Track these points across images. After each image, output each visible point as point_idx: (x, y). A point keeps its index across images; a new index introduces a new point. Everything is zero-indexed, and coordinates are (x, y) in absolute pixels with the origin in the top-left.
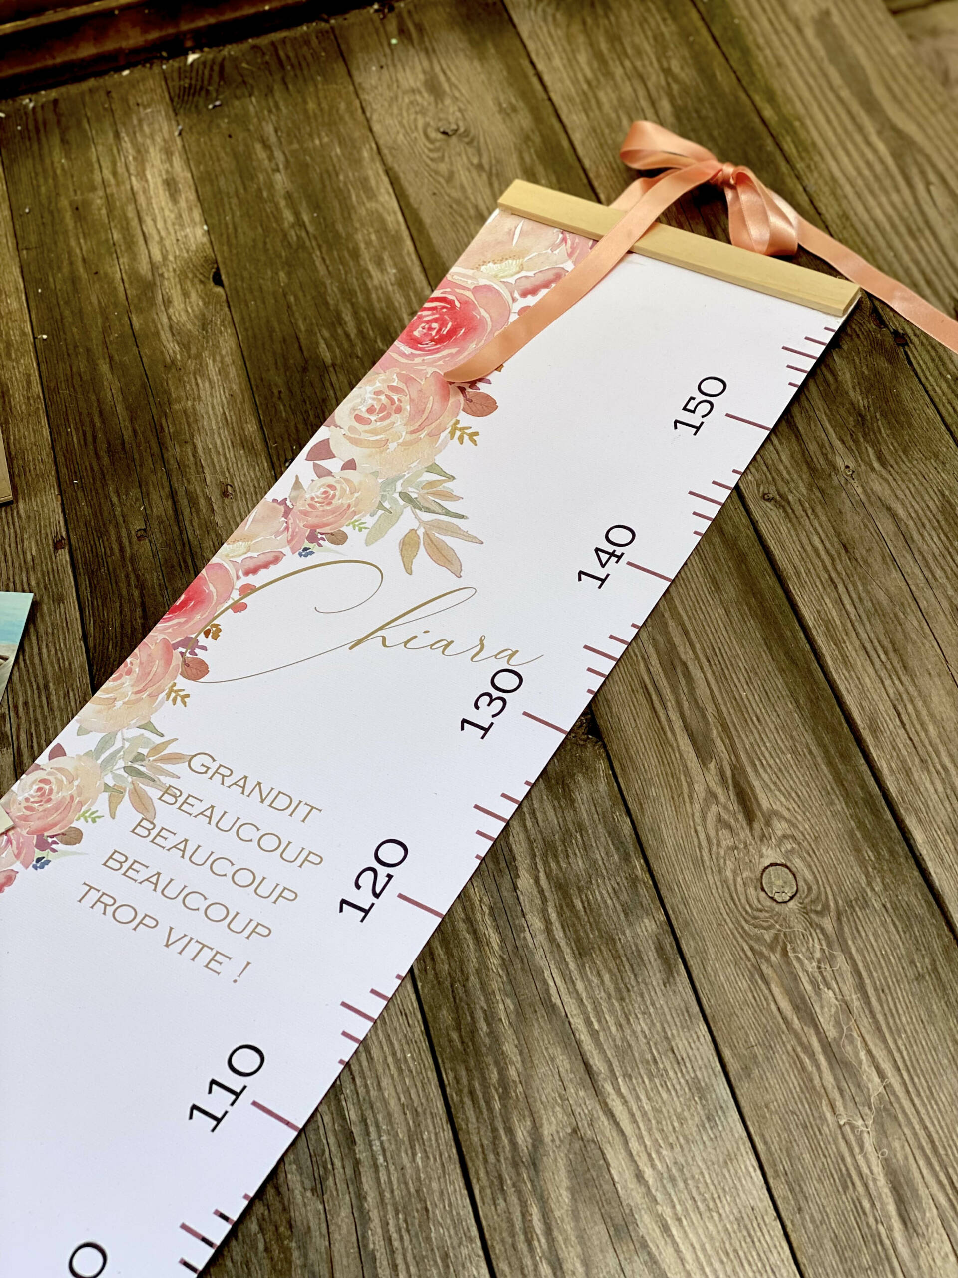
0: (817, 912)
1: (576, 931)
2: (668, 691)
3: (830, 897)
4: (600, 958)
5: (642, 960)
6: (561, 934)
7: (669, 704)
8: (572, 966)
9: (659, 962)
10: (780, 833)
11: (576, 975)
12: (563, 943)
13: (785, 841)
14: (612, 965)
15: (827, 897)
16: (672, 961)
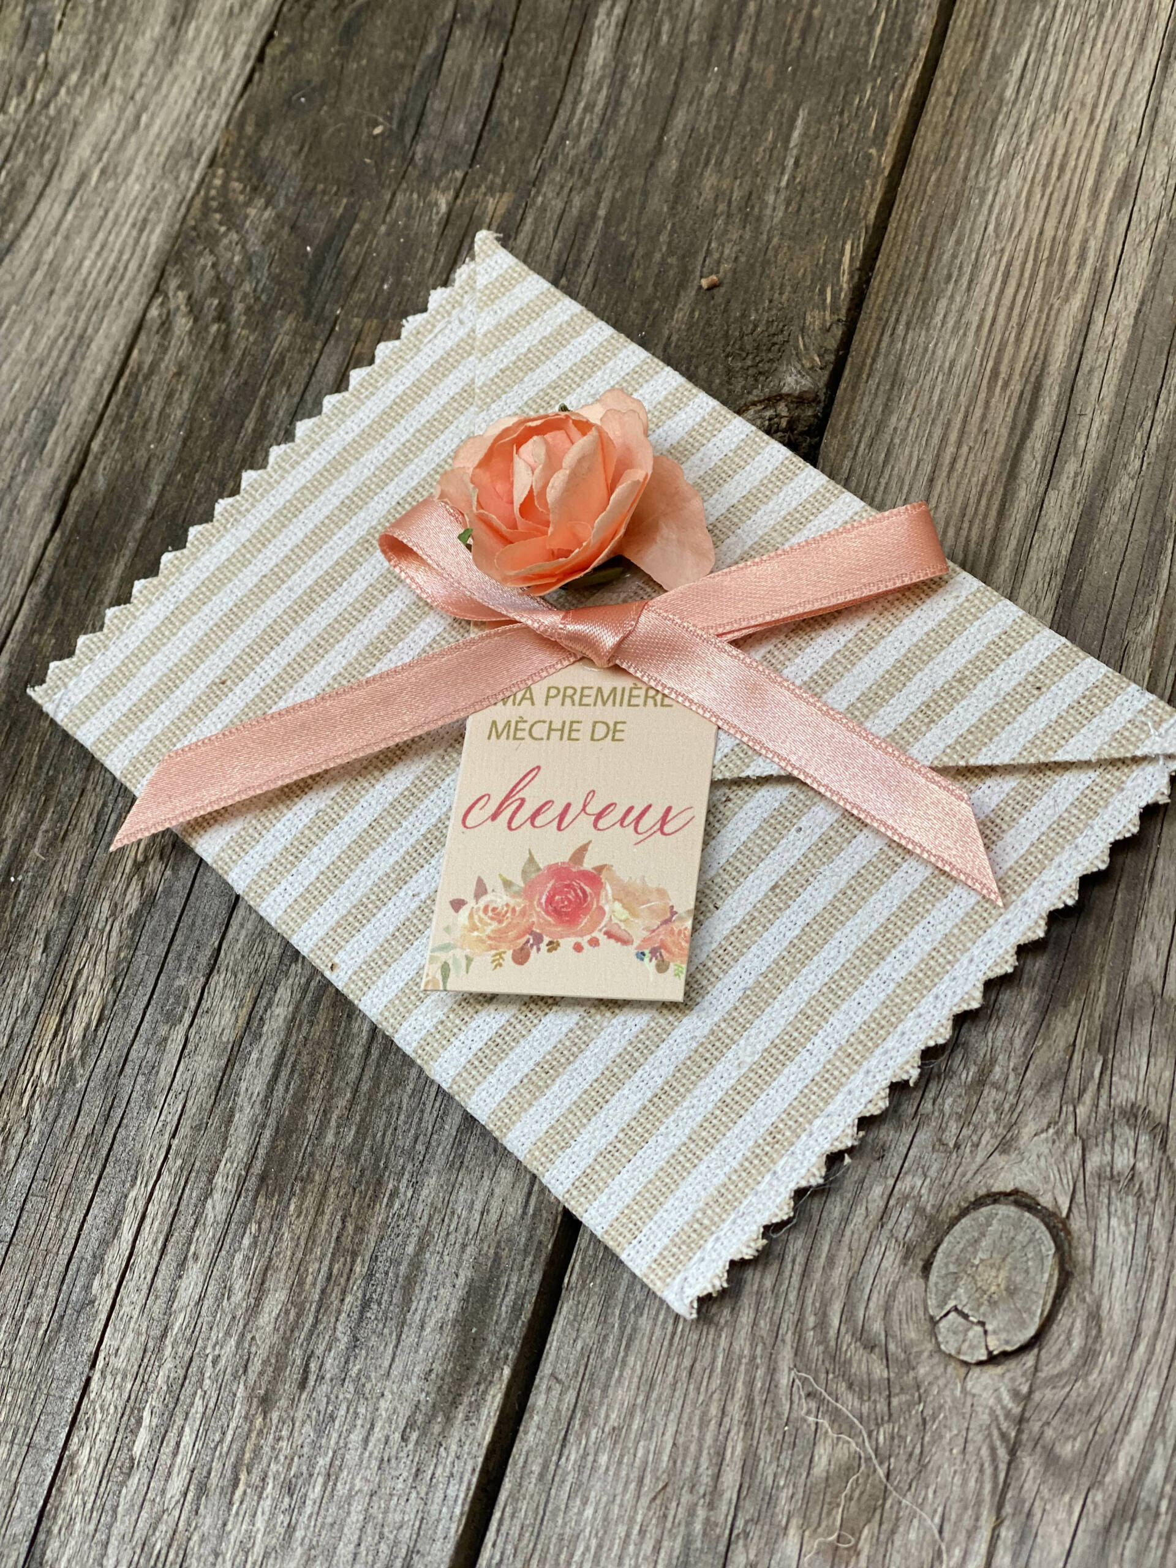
0: (1051, 1459)
1: (301, 1100)
2: (1101, 420)
3: (1138, 1428)
4: (301, 1226)
5: (406, 1302)
6: (259, 1087)
7: (1071, 467)
8: (217, 1207)
9: (448, 1337)
10: (1125, 1092)
11: (204, 1242)
12: (242, 1119)
13: (1126, 1133)
14: (316, 1270)
15: (1125, 1422)
16: (484, 1361)
